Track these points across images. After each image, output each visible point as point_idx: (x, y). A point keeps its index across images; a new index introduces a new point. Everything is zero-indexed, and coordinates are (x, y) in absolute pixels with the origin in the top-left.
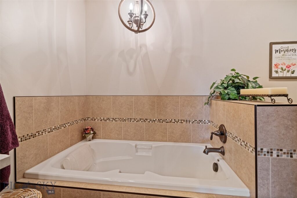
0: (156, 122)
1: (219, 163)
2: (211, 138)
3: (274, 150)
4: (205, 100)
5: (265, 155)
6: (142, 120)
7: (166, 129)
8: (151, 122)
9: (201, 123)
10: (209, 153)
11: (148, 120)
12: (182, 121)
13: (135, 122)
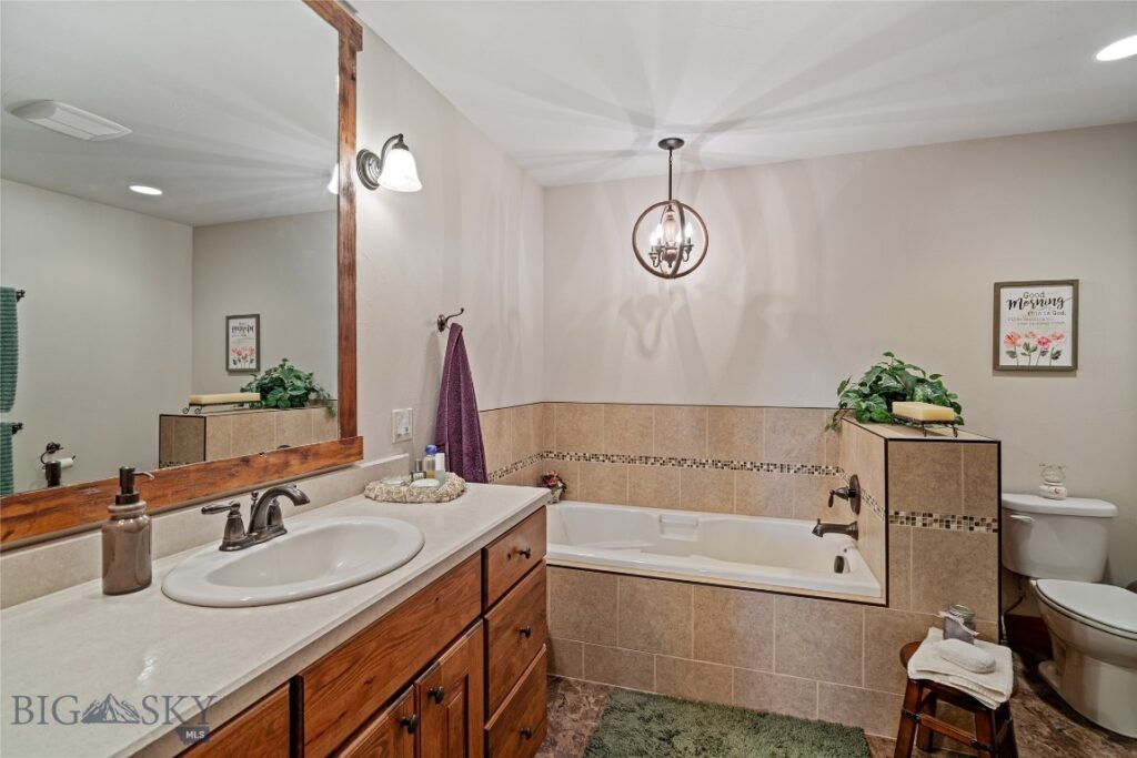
0: (707, 467)
1: (846, 556)
2: (831, 503)
3: (918, 515)
4: (827, 418)
5: (902, 523)
6: (673, 462)
7: (732, 484)
8: (695, 466)
9: (816, 473)
10: (825, 535)
11: (689, 463)
12: (771, 467)
13: (658, 464)
